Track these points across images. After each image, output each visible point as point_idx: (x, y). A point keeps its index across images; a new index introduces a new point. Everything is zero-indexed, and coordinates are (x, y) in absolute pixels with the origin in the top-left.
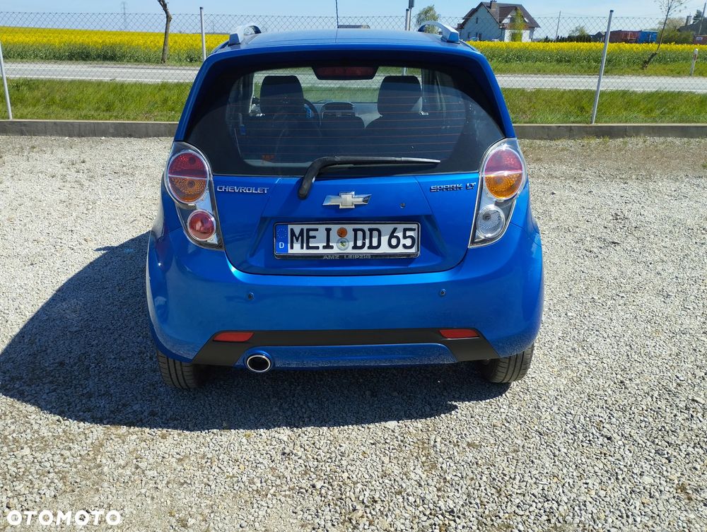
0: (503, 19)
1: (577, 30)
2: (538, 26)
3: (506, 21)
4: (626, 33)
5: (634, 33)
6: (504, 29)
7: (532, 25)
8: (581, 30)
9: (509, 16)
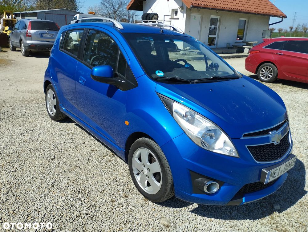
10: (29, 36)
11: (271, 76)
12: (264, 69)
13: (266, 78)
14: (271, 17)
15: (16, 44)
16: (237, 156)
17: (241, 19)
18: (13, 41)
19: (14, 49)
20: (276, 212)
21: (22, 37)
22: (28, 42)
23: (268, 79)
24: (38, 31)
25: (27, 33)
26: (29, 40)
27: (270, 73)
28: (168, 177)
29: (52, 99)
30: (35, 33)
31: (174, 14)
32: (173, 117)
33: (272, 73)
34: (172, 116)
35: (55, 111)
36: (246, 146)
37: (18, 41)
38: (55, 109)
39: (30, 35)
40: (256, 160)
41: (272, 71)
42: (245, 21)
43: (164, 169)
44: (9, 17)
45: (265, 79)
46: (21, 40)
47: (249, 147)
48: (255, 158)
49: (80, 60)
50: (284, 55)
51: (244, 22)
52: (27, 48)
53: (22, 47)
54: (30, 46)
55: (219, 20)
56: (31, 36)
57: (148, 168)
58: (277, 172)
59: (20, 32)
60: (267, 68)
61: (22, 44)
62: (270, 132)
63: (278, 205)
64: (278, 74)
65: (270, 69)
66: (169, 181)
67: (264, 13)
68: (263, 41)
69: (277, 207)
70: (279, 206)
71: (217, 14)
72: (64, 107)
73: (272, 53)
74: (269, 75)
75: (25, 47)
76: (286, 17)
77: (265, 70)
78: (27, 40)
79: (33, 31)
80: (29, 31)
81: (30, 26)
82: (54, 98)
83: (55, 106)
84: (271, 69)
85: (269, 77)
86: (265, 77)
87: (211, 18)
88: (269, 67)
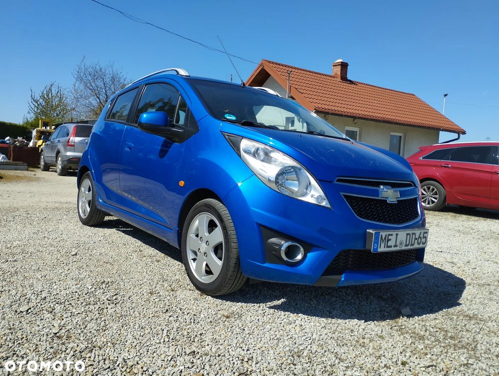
10: (71, 145)
11: (436, 201)
12: (425, 190)
13: (429, 204)
14: (440, 132)
15: (50, 159)
16: (329, 206)
17: (392, 133)
18: (47, 155)
19: (47, 168)
20: (403, 317)
21: (60, 147)
22: (69, 154)
23: (431, 205)
24: (86, 139)
25: (68, 142)
26: (70, 151)
27: (433, 196)
28: (233, 244)
29: (87, 192)
30: (80, 142)
31: (290, 125)
32: (241, 158)
33: (437, 196)
34: (240, 155)
35: (89, 209)
36: (342, 194)
37: (54, 155)
38: (89, 207)
39: (73, 144)
40: (358, 215)
41: (436, 192)
42: (401, 136)
43: (227, 233)
44: (46, 128)
45: (427, 206)
46: (58, 152)
47: (346, 196)
48: (356, 213)
49: (130, 124)
50: (452, 168)
51: (399, 138)
52: (66, 163)
53: (59, 162)
54: (71, 160)
55: (358, 133)
56: (73, 146)
57: (207, 241)
58: (393, 238)
59: (59, 141)
60: (429, 188)
61: (60, 159)
62: (382, 186)
63: (408, 308)
64: (446, 197)
65: (433, 189)
66: (234, 249)
67: (428, 126)
68: (420, 150)
69: (407, 310)
70: (409, 310)
71: (355, 124)
72: (101, 199)
73: (435, 166)
74: (434, 199)
75: (63, 161)
76: (464, 133)
77: (426, 192)
78: (66, 151)
79: (78, 139)
80: (71, 138)
81: (74, 131)
82: (89, 191)
83: (89, 203)
84: (436, 190)
85: (433, 202)
86: (427, 203)
87: (346, 130)
88: (432, 187)
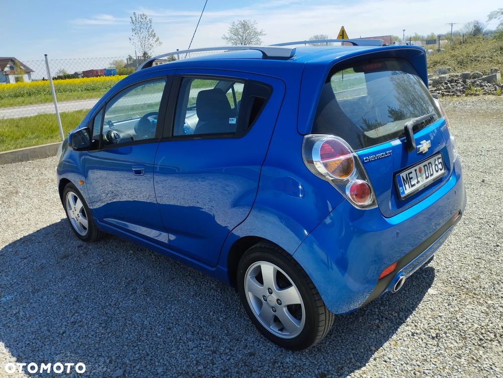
0: (4, 68)
1: (60, 72)
2: (33, 71)
3: (6, 69)
4: (97, 71)
5: (101, 71)
6: (7, 75)
7: (28, 71)
8: (63, 71)
9: (8, 66)
